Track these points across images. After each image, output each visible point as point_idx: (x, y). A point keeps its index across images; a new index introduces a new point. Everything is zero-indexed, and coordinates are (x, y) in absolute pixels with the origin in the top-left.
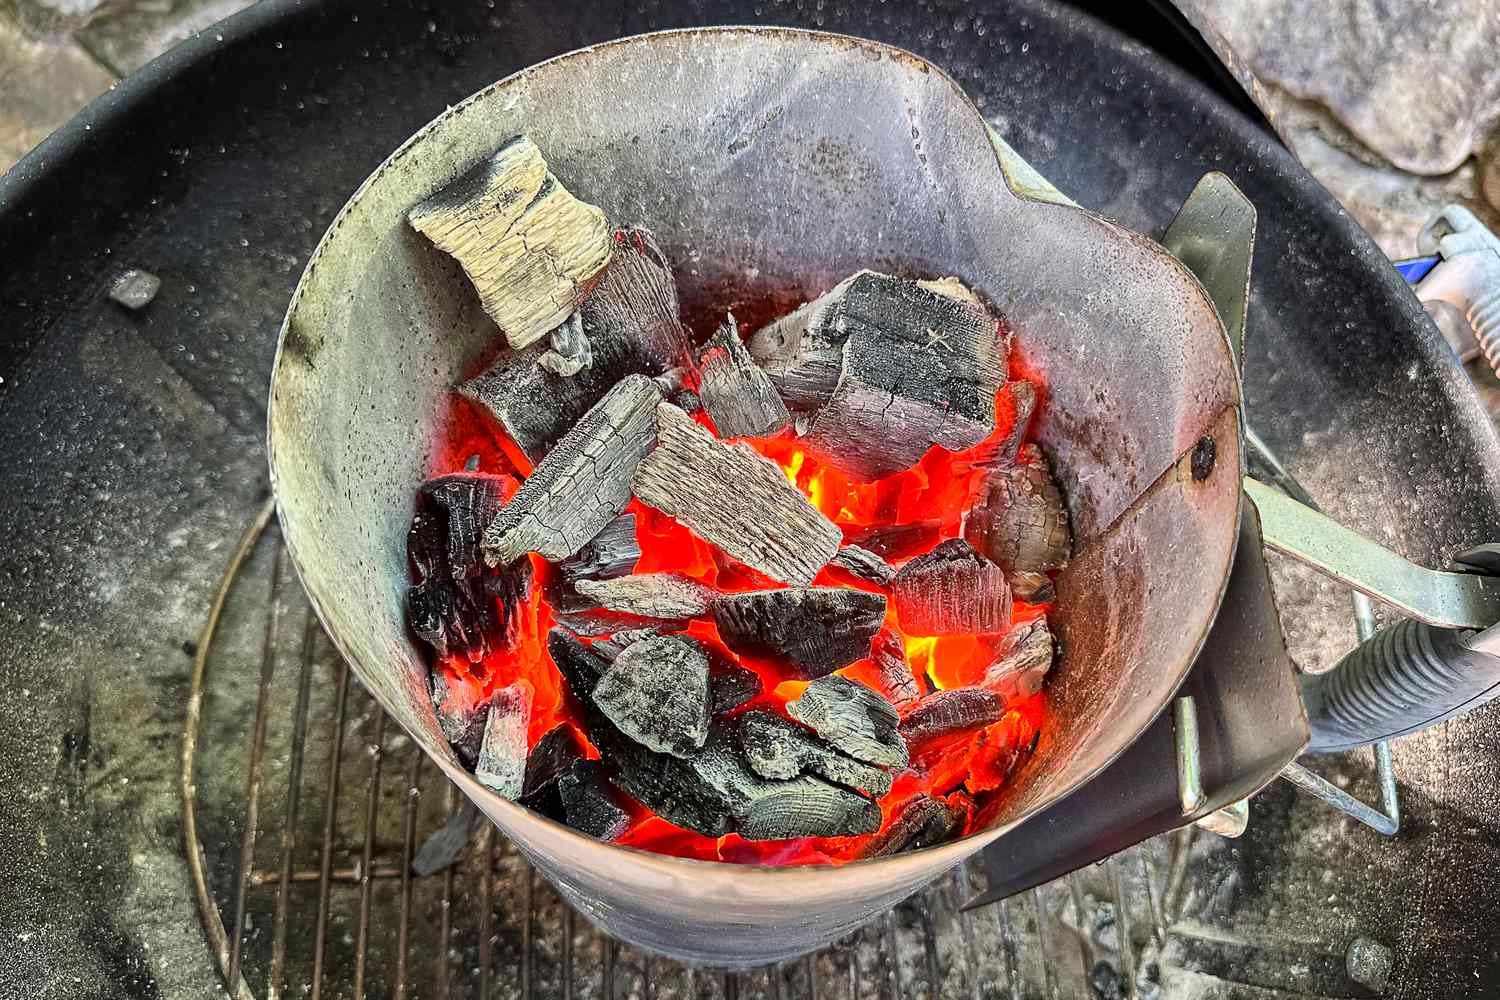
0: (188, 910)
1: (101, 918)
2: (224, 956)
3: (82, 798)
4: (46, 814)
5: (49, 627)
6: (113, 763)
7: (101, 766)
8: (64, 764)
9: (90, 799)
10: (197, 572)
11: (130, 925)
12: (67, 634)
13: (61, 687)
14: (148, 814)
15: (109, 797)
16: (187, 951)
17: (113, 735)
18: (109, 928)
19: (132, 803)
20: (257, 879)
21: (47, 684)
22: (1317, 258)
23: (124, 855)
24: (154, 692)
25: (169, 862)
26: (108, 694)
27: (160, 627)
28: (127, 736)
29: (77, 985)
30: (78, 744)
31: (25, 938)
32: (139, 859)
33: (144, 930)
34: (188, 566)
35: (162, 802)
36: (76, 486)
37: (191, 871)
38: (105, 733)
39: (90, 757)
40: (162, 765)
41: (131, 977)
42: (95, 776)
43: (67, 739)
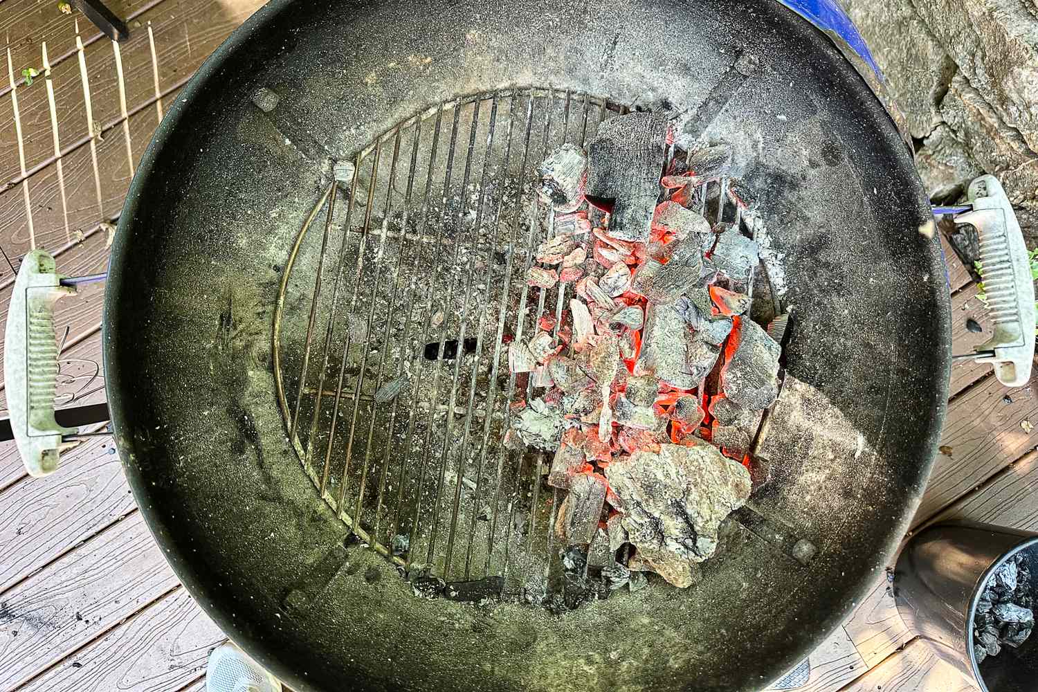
0: (272, 398)
1: (235, 402)
2: (289, 424)
3: (227, 345)
4: (213, 355)
5: (215, 263)
6: (240, 327)
7: (235, 328)
8: (220, 329)
9: (230, 345)
10: (283, 230)
11: (247, 405)
12: (223, 266)
13: (219, 292)
14: (254, 352)
15: (239, 344)
16: (270, 417)
17: (241, 314)
18: (238, 407)
19: (248, 346)
20: (306, 391)
21: (213, 291)
22: (899, 198)
23: (244, 372)
24: (260, 291)
25: (264, 374)
26: (239, 294)
27: (264, 258)
28: (246, 314)
29: (226, 435)
30: (226, 319)
31: (206, 413)
32: (250, 373)
33: (252, 408)
34: (278, 227)
35: (263, 345)
36: (230, 193)
37: (276, 381)
38: (238, 312)
39: (231, 325)
40: (261, 327)
41: (247, 430)
42: (233, 333)
43: (221, 317)
